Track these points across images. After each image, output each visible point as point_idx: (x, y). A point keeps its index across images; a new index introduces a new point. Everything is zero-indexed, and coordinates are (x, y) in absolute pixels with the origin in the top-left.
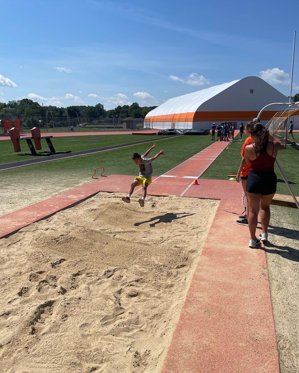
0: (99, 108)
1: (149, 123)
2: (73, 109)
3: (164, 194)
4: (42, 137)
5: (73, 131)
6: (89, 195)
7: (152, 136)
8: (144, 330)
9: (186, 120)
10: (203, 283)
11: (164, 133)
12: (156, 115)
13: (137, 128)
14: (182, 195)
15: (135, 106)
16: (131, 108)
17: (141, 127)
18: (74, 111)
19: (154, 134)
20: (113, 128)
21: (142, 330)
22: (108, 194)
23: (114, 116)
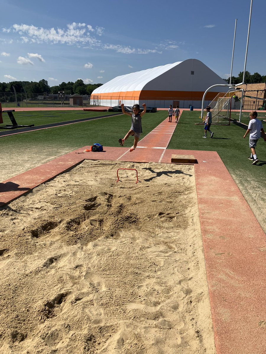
0: (43, 83)
1: (97, 100)
2: (16, 84)
3: (143, 161)
4: (4, 111)
5: (19, 106)
6: (77, 162)
7: (103, 112)
8: (177, 252)
9: (133, 98)
10: (210, 221)
11: (114, 109)
12: (102, 92)
13: (84, 105)
14: (159, 162)
15: (80, 83)
16: (75, 85)
17: (88, 104)
18: (18, 87)
19: (105, 111)
20: (60, 104)
21: (175, 252)
22: (93, 161)
23: (61, 92)
